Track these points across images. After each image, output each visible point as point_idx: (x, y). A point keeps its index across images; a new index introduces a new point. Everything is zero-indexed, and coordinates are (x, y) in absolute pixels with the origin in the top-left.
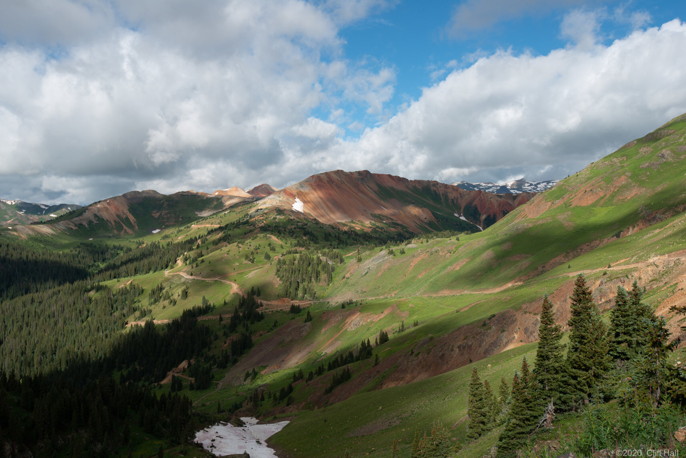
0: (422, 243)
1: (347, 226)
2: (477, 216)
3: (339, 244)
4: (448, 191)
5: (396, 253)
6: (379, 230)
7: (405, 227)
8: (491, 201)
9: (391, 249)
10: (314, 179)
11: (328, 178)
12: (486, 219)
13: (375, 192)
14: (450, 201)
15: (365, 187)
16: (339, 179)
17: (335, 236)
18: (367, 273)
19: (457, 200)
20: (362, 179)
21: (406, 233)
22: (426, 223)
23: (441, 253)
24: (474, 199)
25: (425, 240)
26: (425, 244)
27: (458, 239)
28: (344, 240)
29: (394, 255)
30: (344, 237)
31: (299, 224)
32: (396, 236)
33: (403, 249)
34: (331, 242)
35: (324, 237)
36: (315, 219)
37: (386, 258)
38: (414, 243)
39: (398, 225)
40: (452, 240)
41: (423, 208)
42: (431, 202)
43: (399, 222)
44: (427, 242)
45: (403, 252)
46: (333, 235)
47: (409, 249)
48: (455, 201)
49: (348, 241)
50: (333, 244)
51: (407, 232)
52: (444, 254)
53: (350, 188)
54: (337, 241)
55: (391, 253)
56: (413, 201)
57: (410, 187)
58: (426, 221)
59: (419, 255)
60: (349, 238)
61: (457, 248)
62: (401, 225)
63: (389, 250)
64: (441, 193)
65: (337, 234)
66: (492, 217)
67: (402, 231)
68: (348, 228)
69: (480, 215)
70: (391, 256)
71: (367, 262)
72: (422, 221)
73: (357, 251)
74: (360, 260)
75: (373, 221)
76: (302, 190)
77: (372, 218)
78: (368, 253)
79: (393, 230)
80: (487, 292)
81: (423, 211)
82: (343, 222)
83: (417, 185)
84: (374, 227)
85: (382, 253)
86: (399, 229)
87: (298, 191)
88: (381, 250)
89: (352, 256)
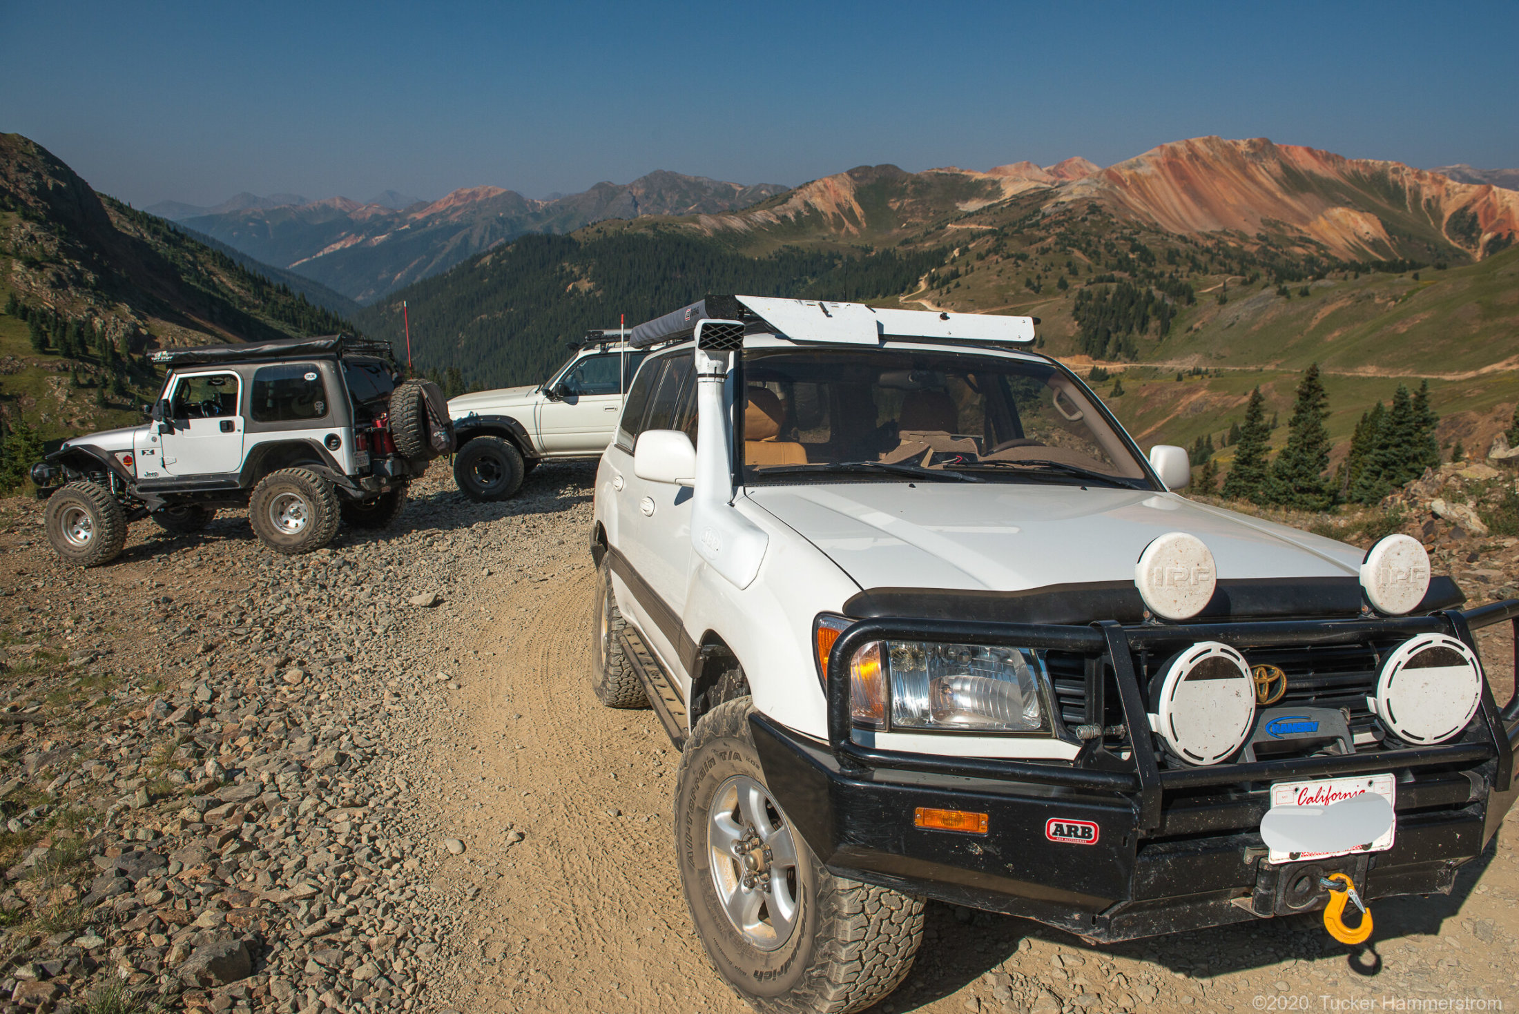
0: (1345, 278)
1: (1213, 238)
2: (1474, 235)
3: (1191, 270)
4: (1423, 182)
5: (1291, 294)
6: (1273, 250)
7: (1323, 247)
8: (1508, 208)
9: (1283, 286)
10: (1164, 152)
11: (1190, 150)
12: (1490, 241)
13: (1276, 180)
14: (1423, 202)
15: (1258, 169)
16: (1211, 153)
17: (1187, 256)
18: (1232, 324)
19: (1438, 201)
20: (1254, 155)
21: (1324, 259)
22: (1366, 242)
23: (1377, 301)
24: (1474, 201)
25: (1354, 273)
26: (1351, 280)
27: (1416, 277)
28: (1203, 265)
29: (1289, 297)
30: (1203, 259)
31: (1125, 231)
32: (1302, 263)
33: (1307, 288)
34: (1178, 266)
35: (1166, 255)
36: (1157, 224)
37: (1272, 300)
38: (1331, 279)
39: (1311, 242)
40: (1404, 278)
41: (1366, 214)
42: (1384, 204)
43: (1314, 237)
44: (1356, 277)
45: (1305, 293)
46: (1184, 255)
47: (1318, 288)
48: (1433, 204)
49: (1210, 267)
50: (1180, 269)
51: (1327, 256)
52: (1382, 301)
53: (1228, 170)
54: (1190, 264)
55: (1283, 292)
56: (1348, 200)
57: (1346, 173)
58: (1367, 238)
59: (1333, 301)
60: (1212, 260)
61: (1410, 294)
62: (1316, 244)
63: (1280, 287)
64: (1407, 184)
65: (1191, 254)
66: (1505, 237)
67: (1316, 254)
68: (1214, 242)
69: (1480, 232)
70: (1283, 298)
71: (1236, 305)
72: (1360, 238)
73: (1221, 285)
74: (1223, 301)
75: (1263, 234)
76: (1139, 171)
77: (1262, 227)
78: (1239, 290)
79: (1299, 250)
80: (1448, 377)
81: (1365, 219)
82: (1207, 231)
83: (1360, 169)
84: (1264, 244)
85: (1267, 291)
86: (1312, 250)
87: (1132, 172)
88: (1266, 286)
89: (1209, 293)
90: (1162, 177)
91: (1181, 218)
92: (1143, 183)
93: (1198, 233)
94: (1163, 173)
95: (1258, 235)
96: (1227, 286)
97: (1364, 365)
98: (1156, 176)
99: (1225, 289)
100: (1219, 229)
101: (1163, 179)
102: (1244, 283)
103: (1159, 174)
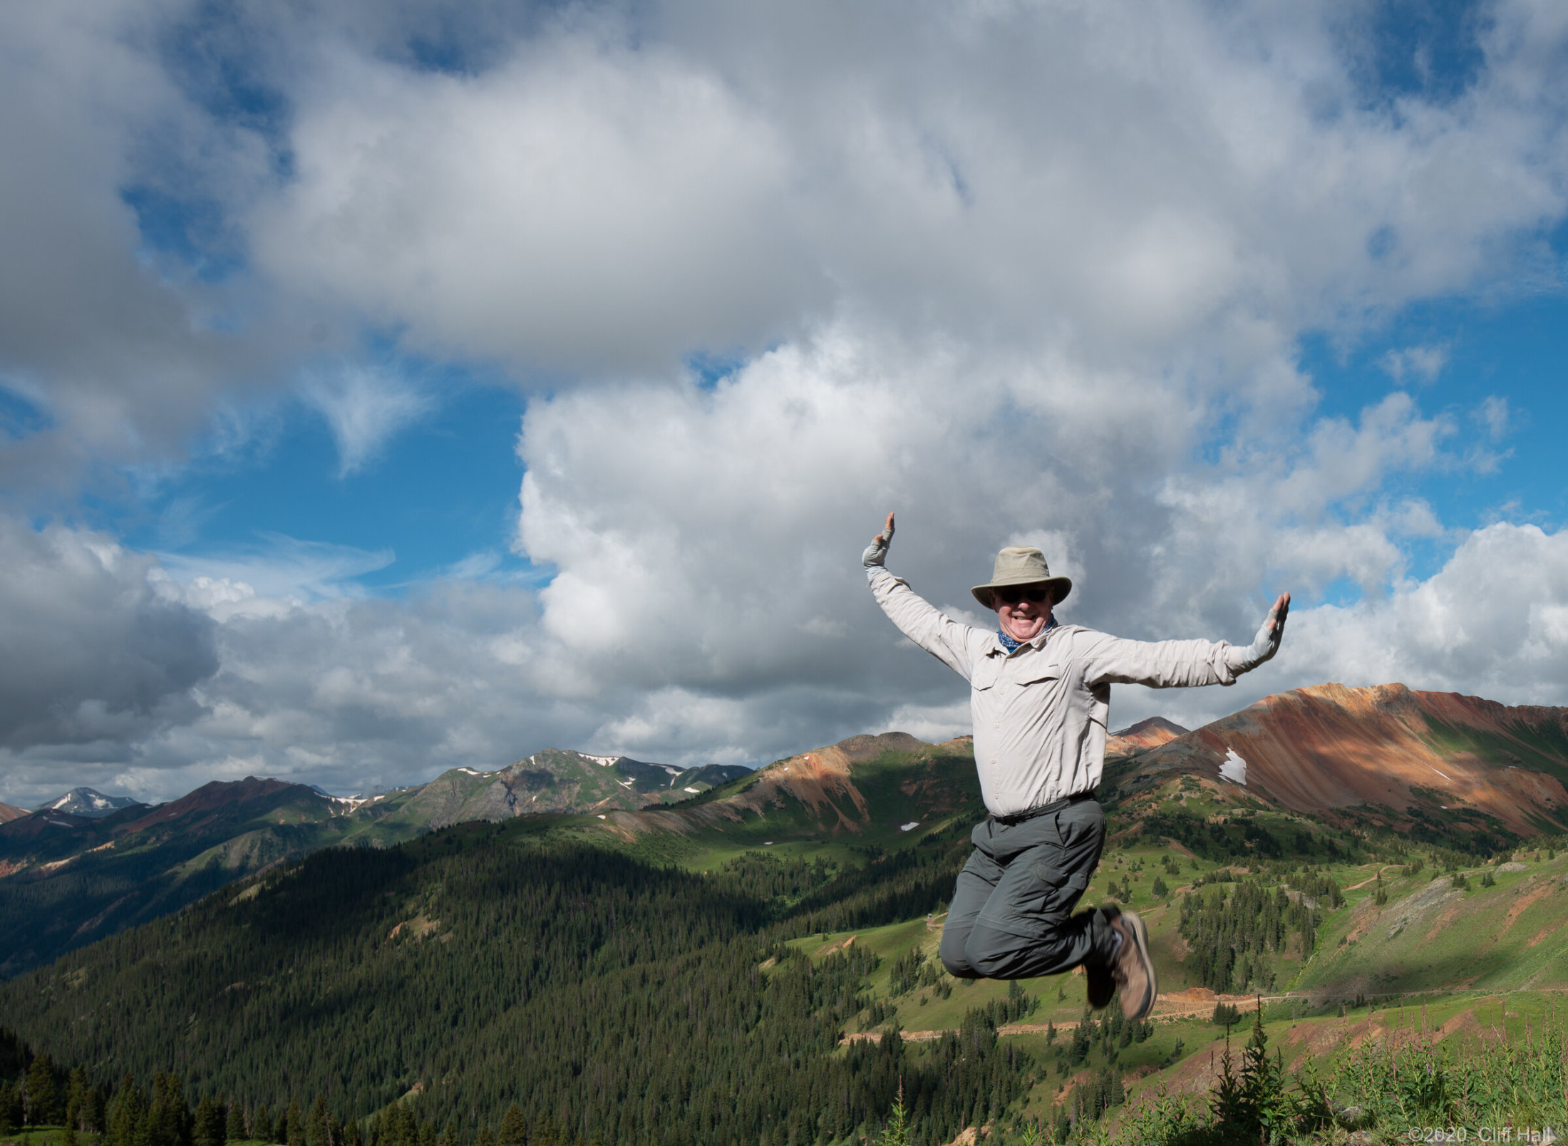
0: (1538, 859)
1: (1352, 816)
3: (1331, 859)
5: (1472, 885)
6: (1431, 828)
7: (1495, 822)
9: (1459, 874)
10: (1271, 706)
11: (1305, 702)
13: (1421, 735)
15: (1396, 724)
16: (1333, 705)
18: (1400, 931)
20: (1388, 705)
21: (1499, 837)
22: (1548, 812)
25: (1547, 852)
26: (1545, 862)
28: (1345, 852)
29: (1468, 889)
32: (1473, 843)
33: (1490, 873)
35: (1294, 843)
37: (1448, 895)
38: (1518, 861)
39: (1479, 814)
41: (1543, 776)
43: (1481, 808)
44: (1551, 857)
45: (1489, 882)
47: (1505, 874)
51: (1502, 832)
53: (1358, 726)
54: (1327, 853)
55: (1460, 883)
56: (1516, 758)
57: (1507, 723)
58: (1549, 806)
59: (1530, 889)
62: (1486, 817)
63: (1455, 876)
67: (1488, 831)
70: (1460, 891)
71: (1399, 905)
72: (1539, 807)
73: (1375, 878)
74: (1382, 900)
75: (1415, 807)
76: (1242, 730)
77: (1413, 798)
78: (1402, 882)
79: (1464, 826)
81: (1541, 781)
82: (1343, 807)
83: (1525, 719)
84: (1419, 820)
85: (1440, 882)
86: (1482, 826)
87: (1233, 732)
88: (1435, 876)
89: (1362, 889)
90: (1272, 736)
91: (1307, 791)
92: (1250, 747)
93: (1331, 810)
94: (1275, 733)
95: (1410, 809)
96: (1383, 879)
98: (1267, 738)
99: (1380, 882)
100: (1358, 804)
101: (1275, 740)
102: (1406, 874)
103: (1270, 734)
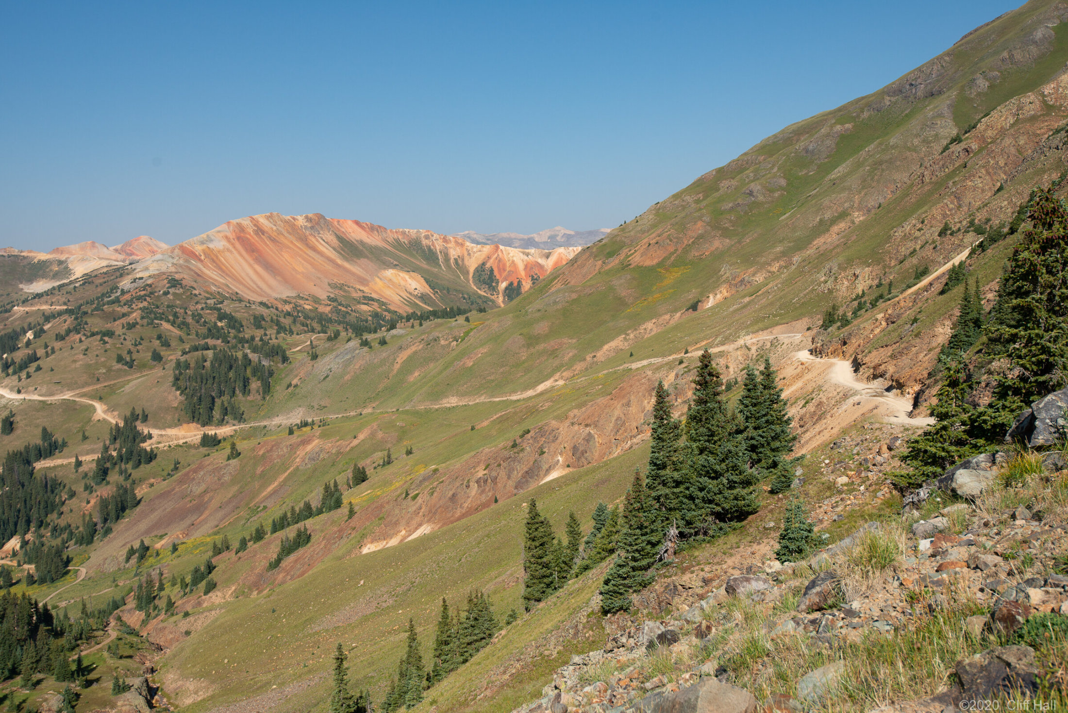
0: (413, 327)
1: (290, 303)
2: (494, 284)
3: (278, 333)
4: (449, 245)
5: (372, 344)
6: (343, 309)
7: (384, 304)
8: (513, 261)
9: (364, 338)
10: (231, 228)
11: (255, 225)
12: (506, 288)
13: (334, 249)
14: (452, 261)
15: (317, 241)
16: (275, 228)
17: (272, 320)
18: (327, 376)
19: (463, 260)
20: (312, 228)
21: (386, 313)
22: (416, 296)
23: (443, 342)
24: (489, 258)
25: (418, 321)
26: (417, 327)
27: (467, 320)
28: (288, 327)
29: (370, 347)
30: (286, 322)
31: (209, 301)
32: (370, 318)
33: (384, 337)
34: (266, 329)
35: (252, 321)
36: (237, 293)
37: (357, 352)
38: (400, 328)
39: (373, 299)
40: (459, 322)
41: (411, 273)
42: (424, 265)
43: (374, 296)
44: (421, 325)
45: (383, 342)
46: (268, 319)
47: (393, 337)
48: (460, 262)
49: (294, 329)
50: (268, 333)
51: (388, 311)
52: (447, 342)
53: (292, 242)
54: (276, 328)
55: (365, 343)
56: (395, 263)
57: (389, 240)
58: (416, 293)
59: (408, 347)
60: (294, 322)
61: (467, 334)
62: (378, 301)
63: (361, 339)
64: (438, 248)
65: (275, 317)
66: (515, 284)
67: (379, 310)
68: (291, 306)
69: (497, 283)
70: (366, 349)
71: (327, 359)
72: (410, 294)
73: (309, 343)
74: (315, 357)
75: (332, 296)
76: (211, 246)
77: (330, 290)
78: (328, 344)
79: (365, 308)
80: (514, 397)
81: (411, 277)
82: (284, 296)
83: (400, 237)
84: (335, 304)
85: (352, 344)
86: (375, 306)
87: (204, 247)
88: (349, 340)
89: (300, 351)
90: (233, 250)
91: (258, 287)
92: (217, 257)
93: (276, 299)
94: (234, 247)
95: (328, 297)
96: (314, 343)
97: (447, 397)
98: (228, 250)
99: (312, 346)
100: (294, 295)
101: (235, 252)
102: (330, 339)
103: (231, 247)
